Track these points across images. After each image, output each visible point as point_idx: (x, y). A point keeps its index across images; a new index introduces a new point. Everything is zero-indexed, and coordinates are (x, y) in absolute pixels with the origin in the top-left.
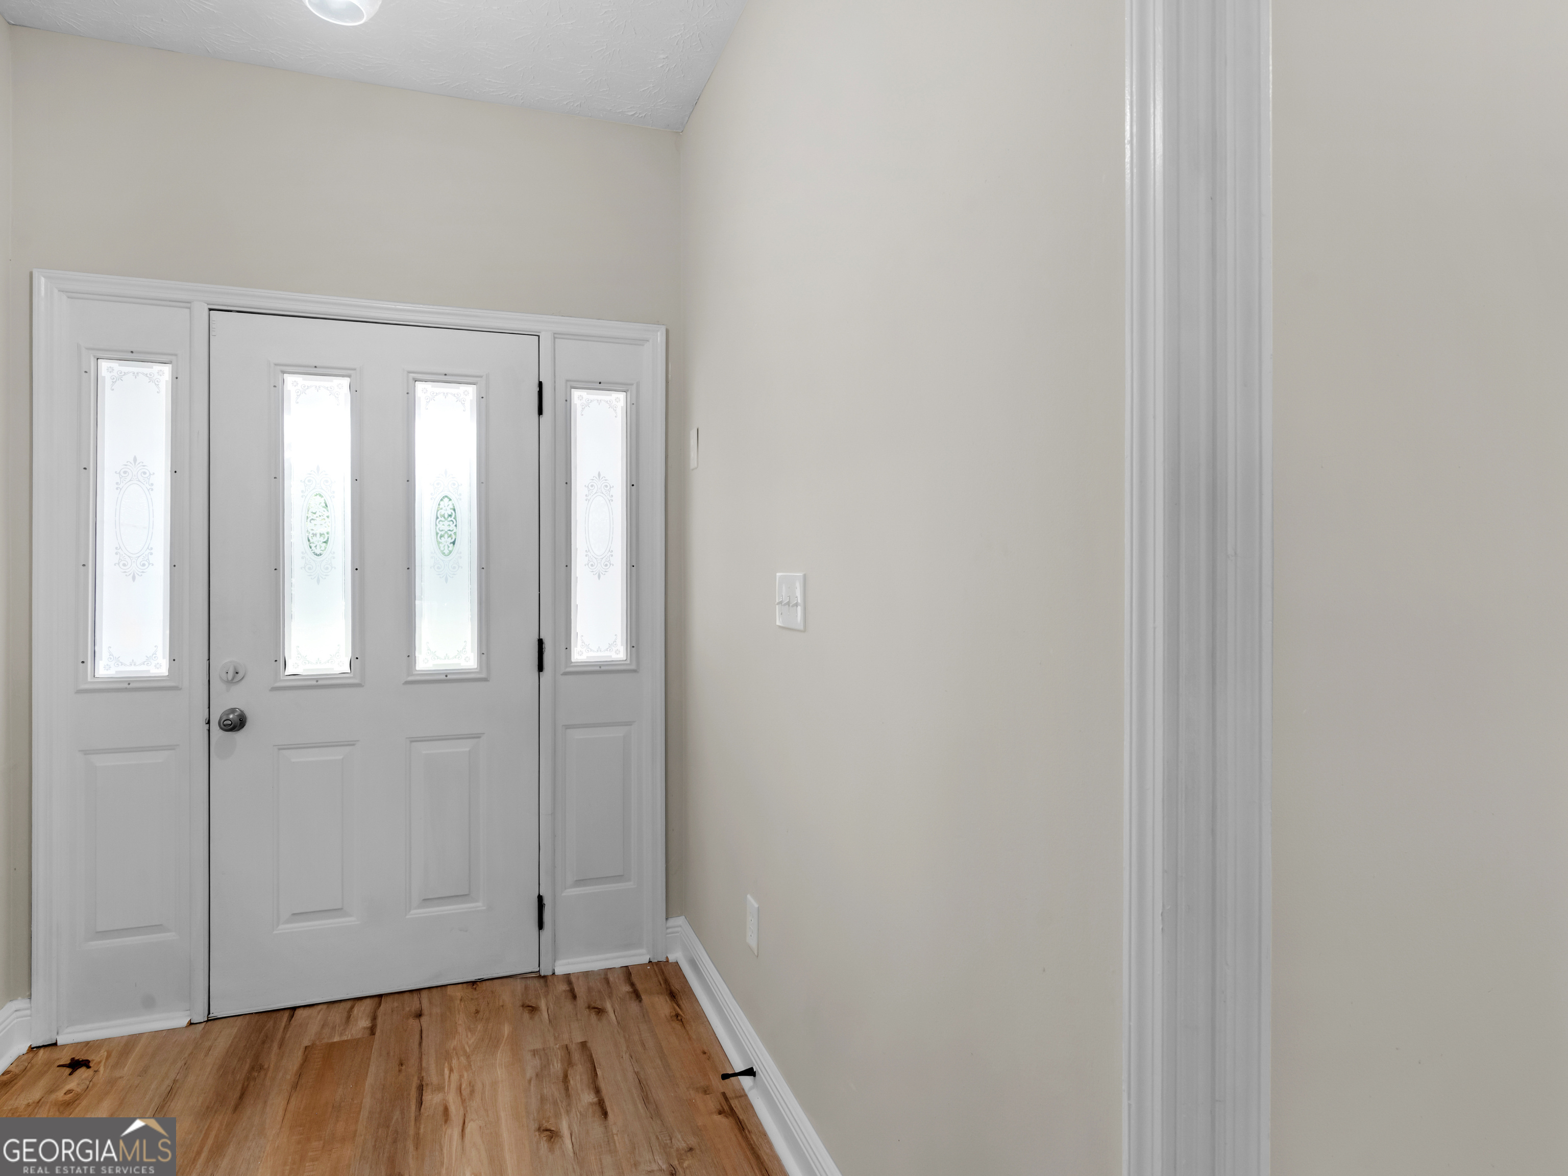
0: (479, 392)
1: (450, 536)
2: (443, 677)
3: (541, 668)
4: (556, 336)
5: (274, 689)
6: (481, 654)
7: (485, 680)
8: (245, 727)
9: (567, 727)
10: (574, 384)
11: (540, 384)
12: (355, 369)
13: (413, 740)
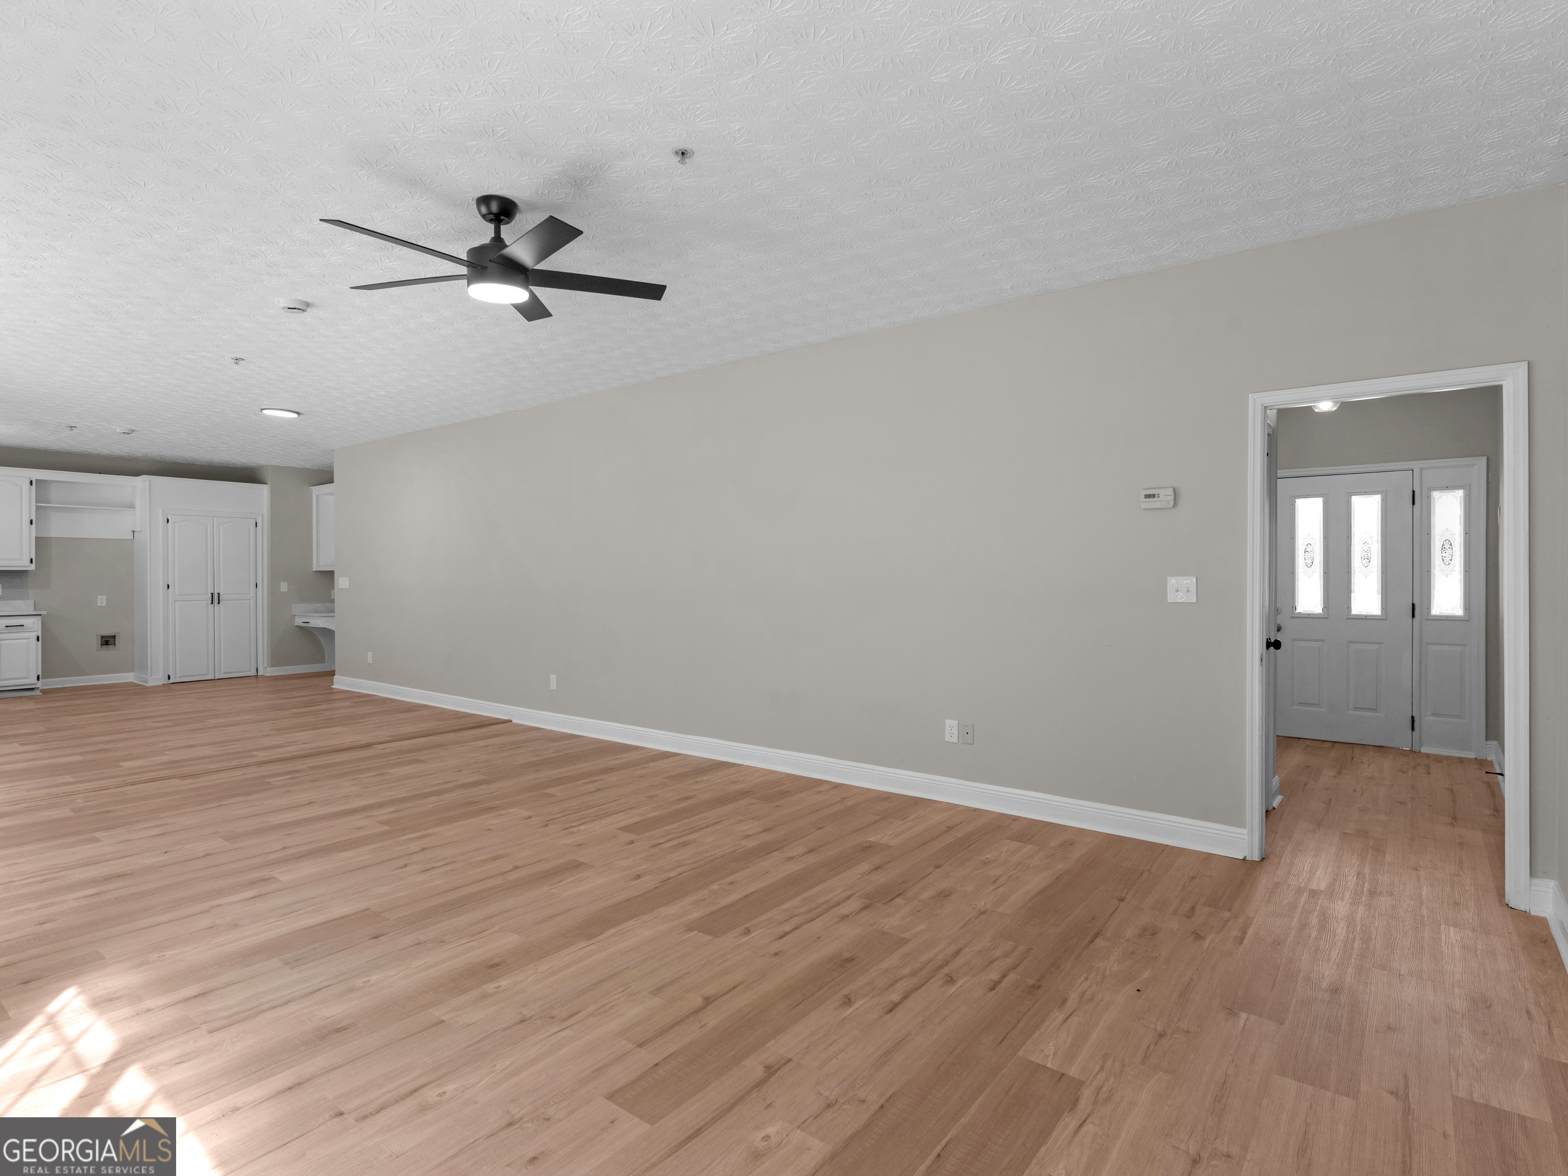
0: (1382, 498)
1: (1368, 559)
2: (1364, 617)
3: (1413, 616)
4: (1421, 469)
5: (1292, 617)
6: (1382, 609)
7: (1385, 620)
8: (1281, 631)
9: (1428, 644)
10: (1431, 489)
11: (1414, 492)
12: (1325, 494)
13: (1350, 642)
